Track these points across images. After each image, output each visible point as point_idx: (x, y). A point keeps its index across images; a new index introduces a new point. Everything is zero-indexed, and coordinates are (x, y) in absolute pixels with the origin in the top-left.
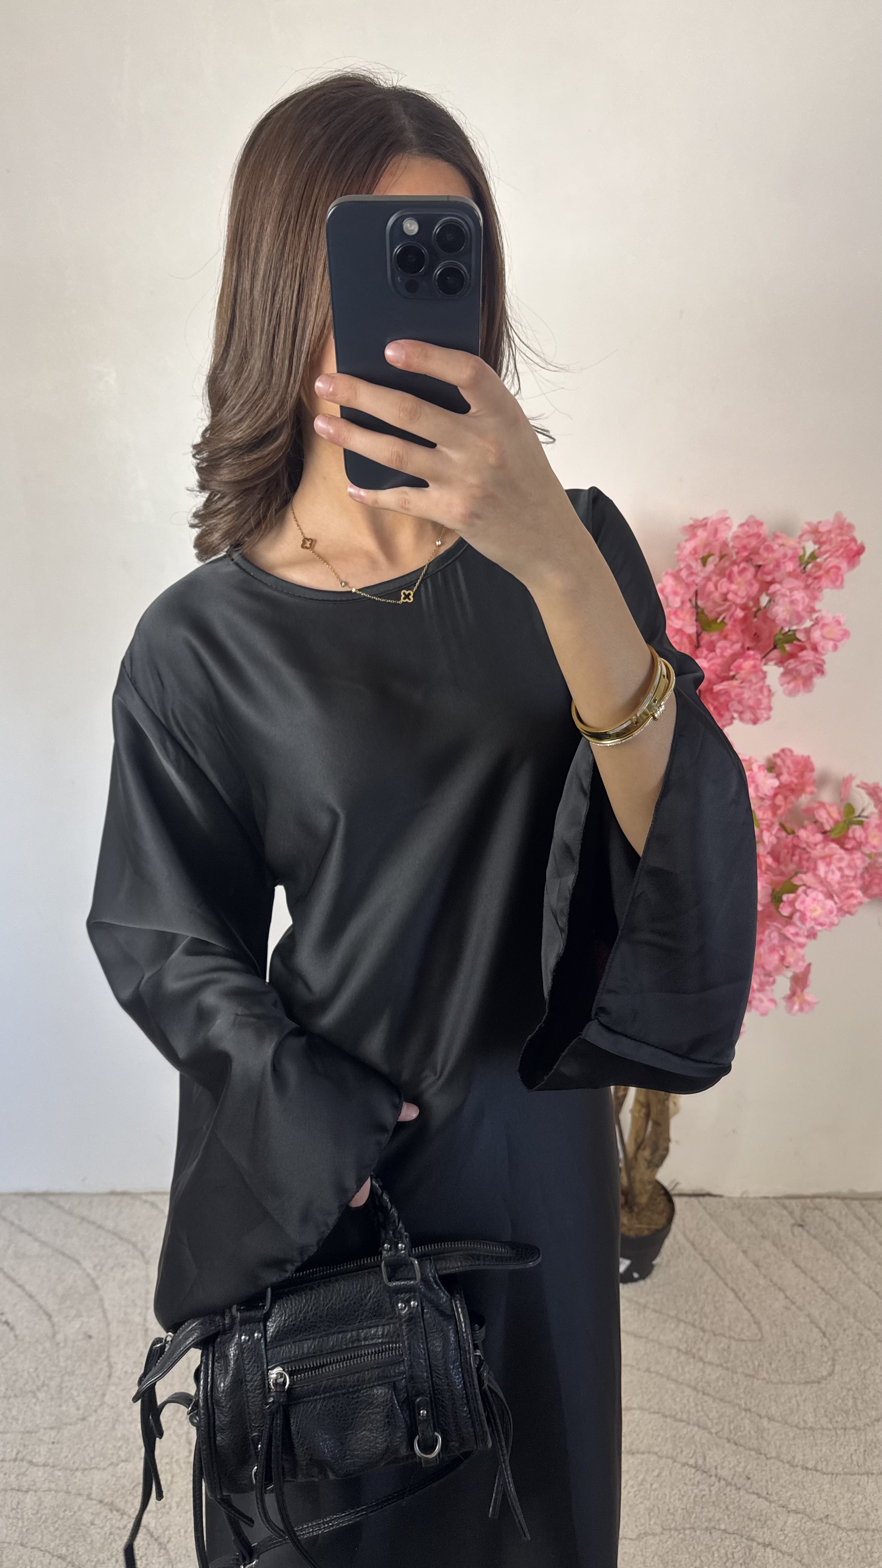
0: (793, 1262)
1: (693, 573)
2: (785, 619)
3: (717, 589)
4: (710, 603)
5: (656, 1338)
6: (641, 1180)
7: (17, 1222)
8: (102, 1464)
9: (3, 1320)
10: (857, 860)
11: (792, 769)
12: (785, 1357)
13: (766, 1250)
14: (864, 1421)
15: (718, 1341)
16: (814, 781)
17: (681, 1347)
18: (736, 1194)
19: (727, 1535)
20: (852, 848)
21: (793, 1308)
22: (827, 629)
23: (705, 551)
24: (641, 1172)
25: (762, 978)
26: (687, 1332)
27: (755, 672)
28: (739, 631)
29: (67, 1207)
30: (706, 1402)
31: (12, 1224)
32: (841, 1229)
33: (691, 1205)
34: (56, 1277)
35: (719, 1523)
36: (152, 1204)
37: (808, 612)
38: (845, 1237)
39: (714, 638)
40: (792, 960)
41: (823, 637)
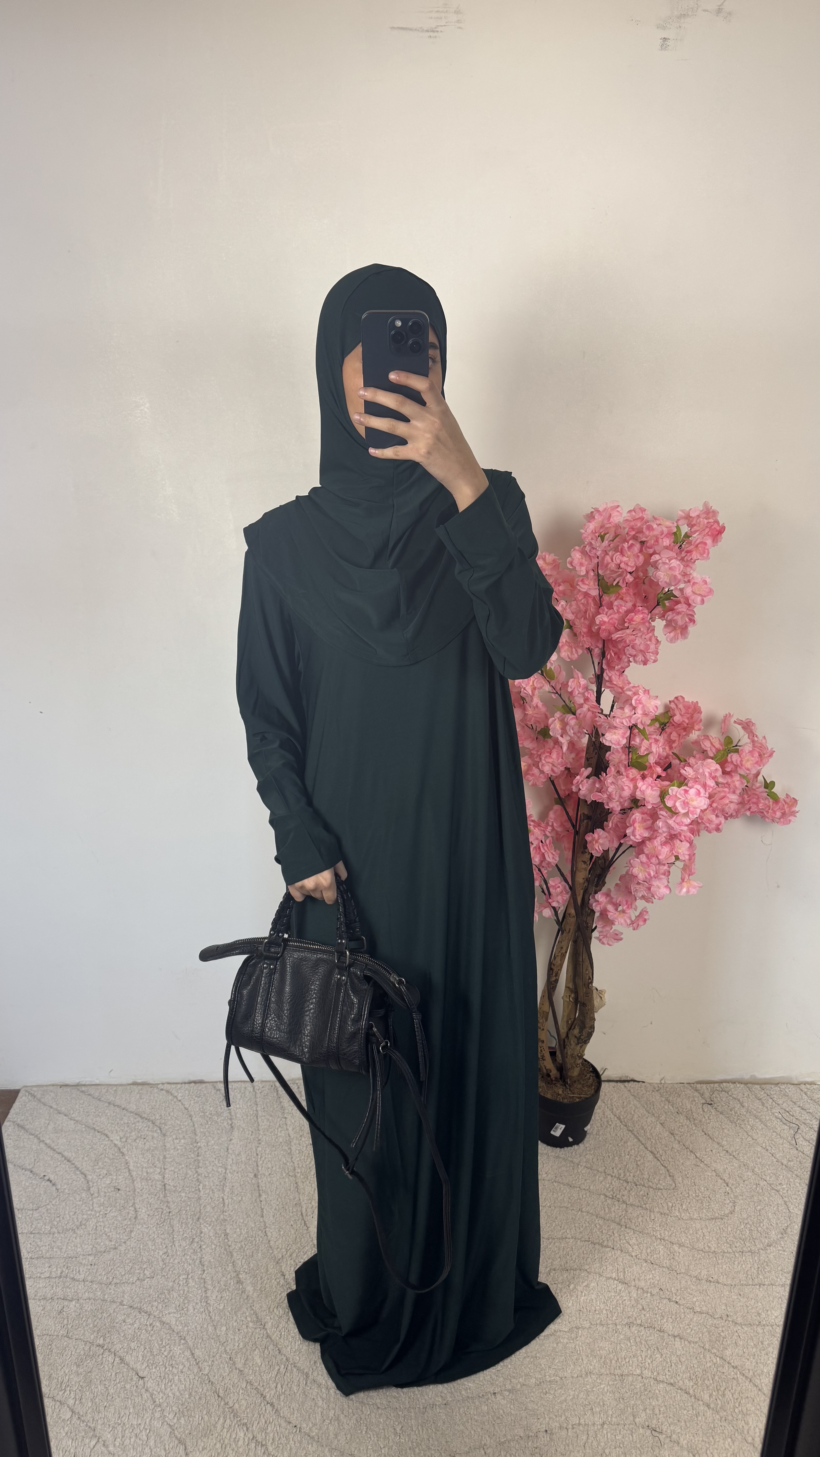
0: (703, 1131)
1: (594, 548)
2: (666, 582)
3: (613, 561)
4: (608, 572)
5: (587, 1188)
6: (572, 1055)
7: (55, 1107)
8: (131, 1279)
9: (47, 1178)
10: (737, 782)
11: (683, 711)
12: (694, 1200)
13: (680, 1123)
14: (758, 1246)
15: (639, 1190)
16: (701, 720)
17: (608, 1194)
18: (656, 1080)
19: (642, 1328)
20: (731, 771)
21: (701, 1165)
22: (696, 587)
23: (601, 531)
24: (572, 1048)
25: (657, 866)
26: (613, 1183)
27: (644, 623)
28: (632, 594)
29: (97, 1094)
30: (628, 1233)
31: (51, 1107)
32: (743, 1107)
33: (618, 1089)
34: (89, 1147)
35: (636, 1320)
36: (168, 1092)
37: (683, 575)
38: (747, 1112)
39: (613, 599)
40: (680, 851)
41: (694, 593)
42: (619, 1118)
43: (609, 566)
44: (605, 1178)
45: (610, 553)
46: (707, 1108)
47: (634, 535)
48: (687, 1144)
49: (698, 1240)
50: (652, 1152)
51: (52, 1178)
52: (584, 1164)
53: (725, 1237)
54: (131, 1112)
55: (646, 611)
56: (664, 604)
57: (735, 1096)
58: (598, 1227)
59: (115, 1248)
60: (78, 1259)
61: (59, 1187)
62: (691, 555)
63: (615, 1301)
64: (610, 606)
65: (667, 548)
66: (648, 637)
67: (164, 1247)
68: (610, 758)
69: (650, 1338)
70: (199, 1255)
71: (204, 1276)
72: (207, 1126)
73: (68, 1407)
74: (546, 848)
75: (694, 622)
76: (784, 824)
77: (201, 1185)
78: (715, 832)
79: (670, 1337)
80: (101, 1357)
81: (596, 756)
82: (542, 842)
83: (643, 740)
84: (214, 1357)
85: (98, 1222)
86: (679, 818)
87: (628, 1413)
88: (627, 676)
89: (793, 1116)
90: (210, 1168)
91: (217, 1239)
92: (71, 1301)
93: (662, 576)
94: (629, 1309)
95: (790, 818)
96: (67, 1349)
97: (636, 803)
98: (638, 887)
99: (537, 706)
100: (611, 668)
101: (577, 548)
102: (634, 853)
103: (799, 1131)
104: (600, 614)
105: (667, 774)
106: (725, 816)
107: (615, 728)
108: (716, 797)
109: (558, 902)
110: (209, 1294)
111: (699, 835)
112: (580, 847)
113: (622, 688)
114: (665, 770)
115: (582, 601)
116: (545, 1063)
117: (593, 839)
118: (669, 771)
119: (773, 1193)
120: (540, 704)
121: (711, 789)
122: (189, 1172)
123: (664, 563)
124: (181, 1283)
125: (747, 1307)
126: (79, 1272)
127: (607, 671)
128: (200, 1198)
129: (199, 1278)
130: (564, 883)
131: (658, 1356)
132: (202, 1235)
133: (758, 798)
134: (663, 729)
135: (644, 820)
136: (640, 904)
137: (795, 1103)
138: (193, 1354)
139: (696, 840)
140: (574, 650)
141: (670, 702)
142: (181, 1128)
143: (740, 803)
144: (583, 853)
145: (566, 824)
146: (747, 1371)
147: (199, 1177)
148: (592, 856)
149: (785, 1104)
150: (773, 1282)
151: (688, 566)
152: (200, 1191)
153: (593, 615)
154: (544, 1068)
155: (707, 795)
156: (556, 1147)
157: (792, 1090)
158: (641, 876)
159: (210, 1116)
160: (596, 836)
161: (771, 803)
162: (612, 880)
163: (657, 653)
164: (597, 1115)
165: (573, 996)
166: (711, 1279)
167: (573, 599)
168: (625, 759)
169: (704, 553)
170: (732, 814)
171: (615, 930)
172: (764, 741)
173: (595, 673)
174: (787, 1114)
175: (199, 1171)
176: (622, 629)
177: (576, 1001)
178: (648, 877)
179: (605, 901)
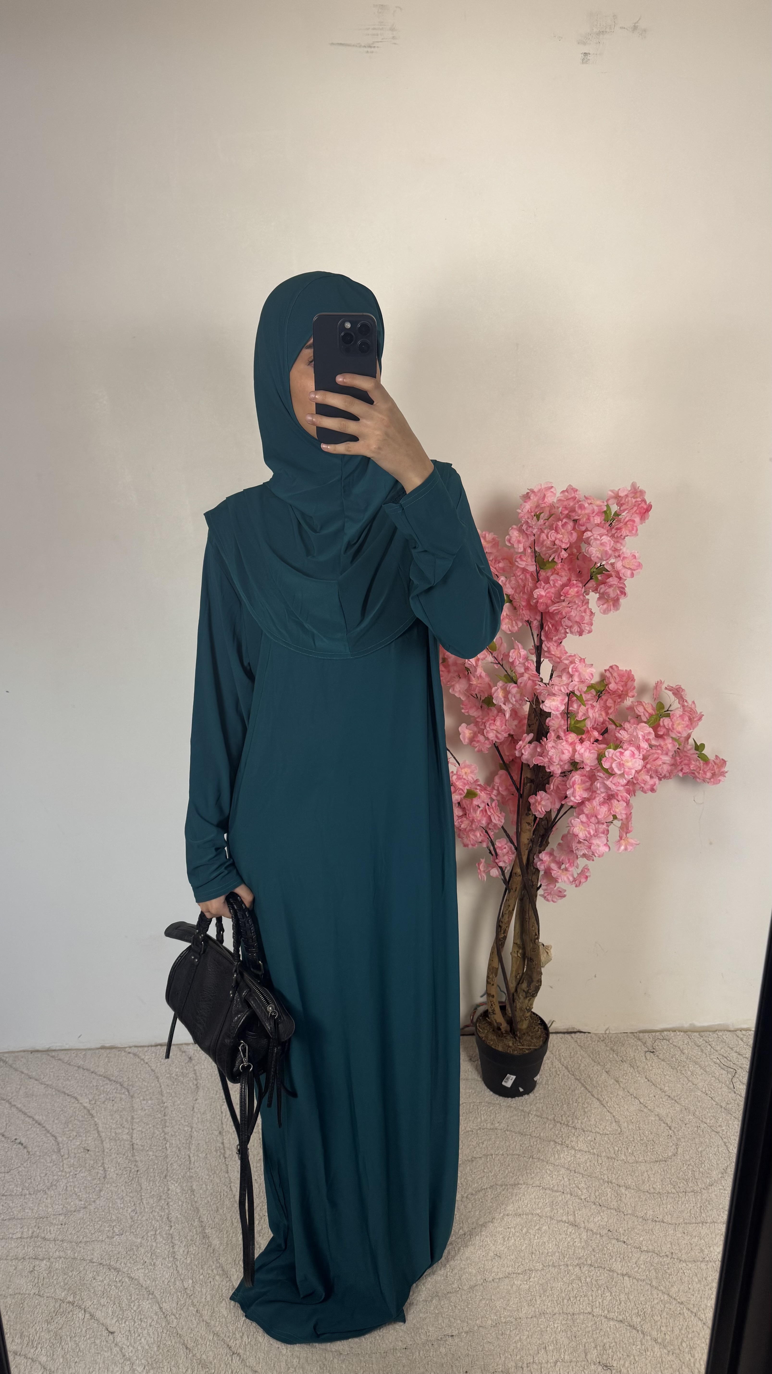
0: (646, 1078)
1: (530, 527)
2: (598, 557)
3: (548, 538)
4: (544, 549)
5: (538, 1135)
6: (521, 1009)
7: (26, 1072)
8: (101, 1237)
9: (18, 1141)
10: (669, 744)
11: (618, 679)
12: (639, 1144)
13: (624, 1070)
14: (700, 1186)
15: (587, 1135)
16: (634, 688)
17: (557, 1140)
18: (601, 1031)
19: (593, 1268)
20: (663, 734)
21: (645, 1110)
22: (626, 561)
23: (536, 510)
24: (521, 1002)
25: (597, 825)
26: (562, 1130)
27: (578, 596)
28: (566, 569)
29: (66, 1059)
30: (577, 1177)
31: (22, 1073)
32: (683, 1054)
33: (565, 1040)
34: (60, 1110)
35: (586, 1260)
36: (135, 1055)
37: (613, 551)
38: (687, 1059)
39: (549, 574)
40: (617, 810)
41: (624, 566)
42: (567, 1068)
43: (545, 543)
44: (555, 1126)
45: (546, 532)
46: (648, 1055)
47: (568, 514)
48: (631, 1091)
49: (643, 1182)
50: (598, 1099)
51: (23, 1141)
52: (534, 1113)
53: (669, 1178)
54: (100, 1076)
55: (580, 585)
56: (597, 578)
57: (675, 1044)
58: (548, 1172)
59: (85, 1208)
60: (49, 1219)
61: (30, 1150)
62: (621, 532)
63: (566, 1243)
64: (547, 581)
65: (598, 525)
66: (582, 609)
67: (133, 1204)
68: (550, 724)
69: (600, 1278)
70: (167, 1211)
71: (171, 1232)
72: (173, 1087)
73: (40, 1363)
74: (492, 810)
75: (625, 594)
76: (714, 783)
77: (168, 1143)
78: (650, 792)
79: (619, 1276)
80: (71, 1313)
81: (537, 723)
82: (488, 805)
83: (580, 706)
84: (181, 1309)
85: (68, 1182)
86: (615, 778)
87: (580, 1351)
88: (564, 647)
89: (730, 1061)
90: (177, 1127)
91: (184, 1195)
92: (42, 1260)
93: (594, 551)
94: (580, 1250)
95: (721, 778)
96: (38, 1307)
97: (575, 765)
98: (579, 846)
99: (480, 676)
100: (549, 639)
101: (514, 526)
102: (575, 814)
103: (737, 1076)
104: (537, 588)
105: (604, 738)
106: (659, 777)
107: (554, 695)
108: (649, 758)
109: (504, 862)
110: (176, 1250)
111: (635, 795)
112: (524, 808)
113: (560, 658)
114: (602, 734)
115: (521, 577)
116: (496, 1017)
117: (536, 801)
118: (606, 735)
119: (713, 1134)
120: (484, 674)
121: (645, 751)
122: (156, 1131)
123: (596, 539)
124: (149, 1239)
125: (691, 1244)
126: (50, 1231)
127: (546, 642)
128: (167, 1157)
129: (166, 1234)
130: (510, 844)
131: (608, 1294)
132: (170, 1192)
133: (690, 760)
134: (599, 697)
135: (583, 782)
136: (582, 862)
137: (732, 1049)
138: (161, 1308)
139: (633, 801)
140: (514, 622)
141: (605, 671)
142: (148, 1090)
143: (672, 765)
144: (527, 815)
145: (510, 788)
146: (692, 1306)
147: (166, 1136)
148: (536, 818)
149: (722, 1050)
150: (715, 1220)
151: (618, 542)
152: (167, 1149)
153: (531, 590)
154: (494, 1021)
155: (641, 757)
156: (508, 1097)
157: (727, 1036)
158: (582, 835)
159: (175, 1077)
160: (538, 798)
161: (702, 764)
162: (554, 840)
163: (592, 624)
164: (546, 1065)
165: (520, 951)
166: (657, 1219)
167: (512, 575)
168: (564, 725)
169: (633, 529)
170: (665, 775)
171: (559, 888)
172: (693, 706)
173: (535, 645)
174: (725, 1059)
175: (166, 1130)
176: (558, 602)
177: (524, 956)
178: (588, 836)
179: (549, 860)
